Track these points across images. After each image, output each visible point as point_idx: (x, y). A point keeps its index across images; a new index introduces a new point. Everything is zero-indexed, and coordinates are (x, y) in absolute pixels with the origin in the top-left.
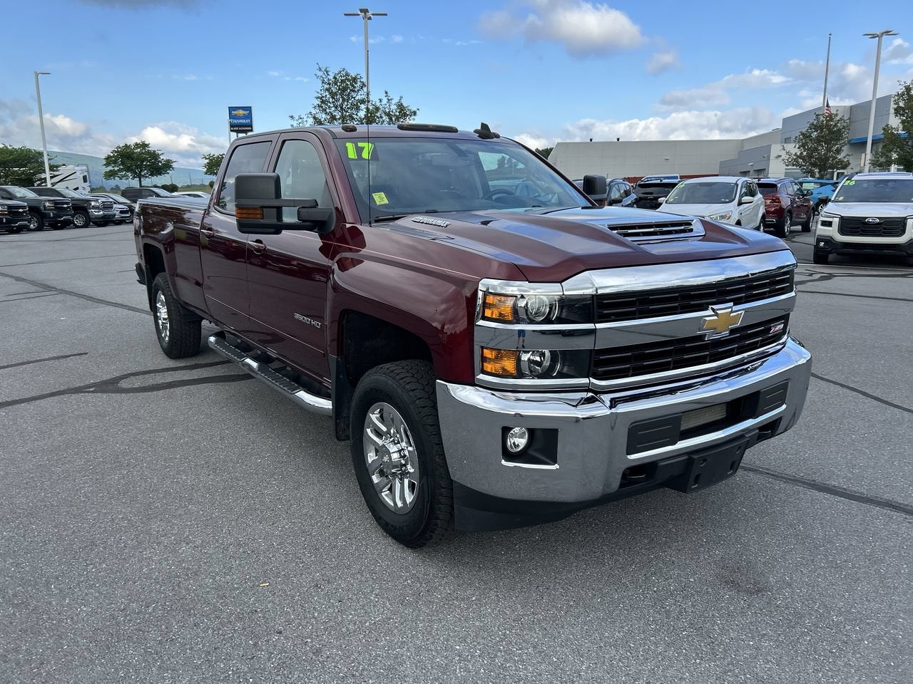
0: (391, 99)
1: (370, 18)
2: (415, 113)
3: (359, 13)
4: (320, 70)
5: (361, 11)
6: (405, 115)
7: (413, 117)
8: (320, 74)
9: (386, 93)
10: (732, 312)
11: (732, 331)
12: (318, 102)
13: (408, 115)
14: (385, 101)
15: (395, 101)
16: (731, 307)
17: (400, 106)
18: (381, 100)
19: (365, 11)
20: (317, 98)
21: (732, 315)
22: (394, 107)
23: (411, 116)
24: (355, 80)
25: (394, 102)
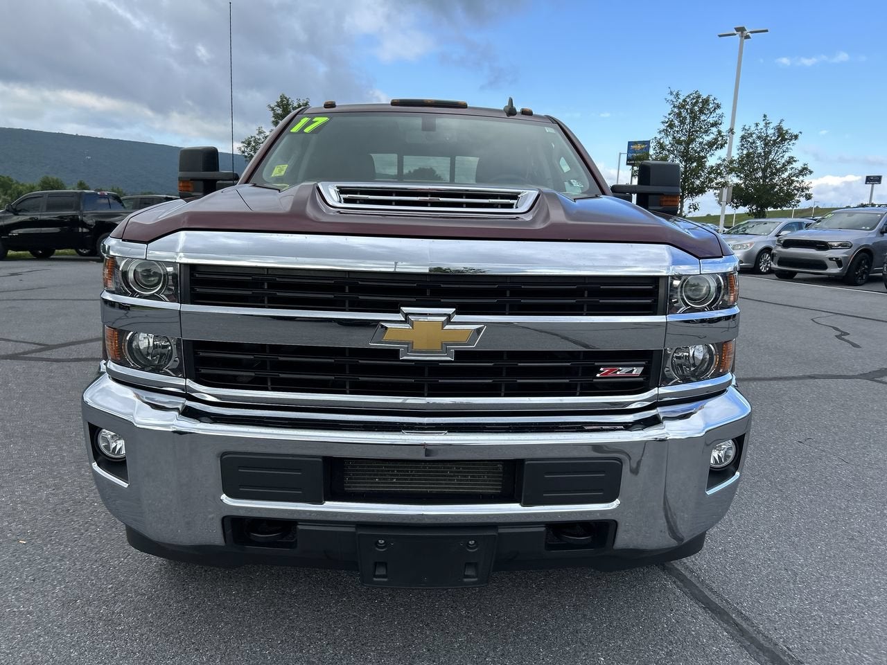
0: (769, 123)
1: (747, 37)
2: (796, 137)
3: (735, 32)
4: (671, 93)
5: (737, 29)
6: (784, 140)
7: (793, 141)
8: (672, 98)
9: (765, 116)
10: (449, 322)
11: (460, 355)
12: (663, 127)
13: (787, 139)
14: (762, 125)
15: (774, 124)
16: (449, 316)
17: (779, 130)
18: (757, 125)
19: (741, 30)
20: (663, 123)
21: (447, 327)
22: (771, 131)
23: (791, 140)
24: (706, 102)
25: (771, 126)
